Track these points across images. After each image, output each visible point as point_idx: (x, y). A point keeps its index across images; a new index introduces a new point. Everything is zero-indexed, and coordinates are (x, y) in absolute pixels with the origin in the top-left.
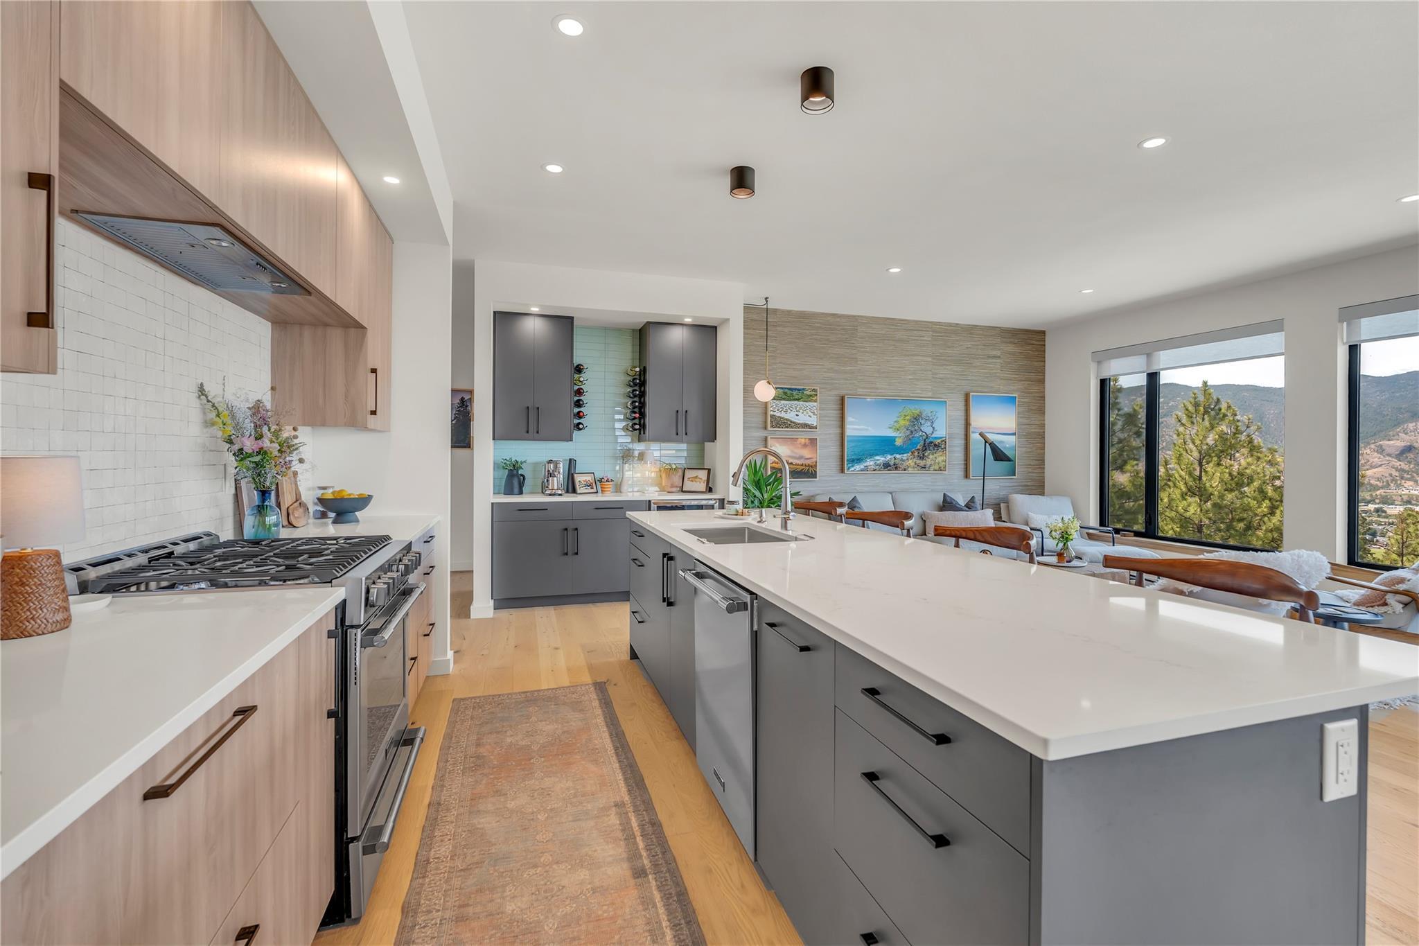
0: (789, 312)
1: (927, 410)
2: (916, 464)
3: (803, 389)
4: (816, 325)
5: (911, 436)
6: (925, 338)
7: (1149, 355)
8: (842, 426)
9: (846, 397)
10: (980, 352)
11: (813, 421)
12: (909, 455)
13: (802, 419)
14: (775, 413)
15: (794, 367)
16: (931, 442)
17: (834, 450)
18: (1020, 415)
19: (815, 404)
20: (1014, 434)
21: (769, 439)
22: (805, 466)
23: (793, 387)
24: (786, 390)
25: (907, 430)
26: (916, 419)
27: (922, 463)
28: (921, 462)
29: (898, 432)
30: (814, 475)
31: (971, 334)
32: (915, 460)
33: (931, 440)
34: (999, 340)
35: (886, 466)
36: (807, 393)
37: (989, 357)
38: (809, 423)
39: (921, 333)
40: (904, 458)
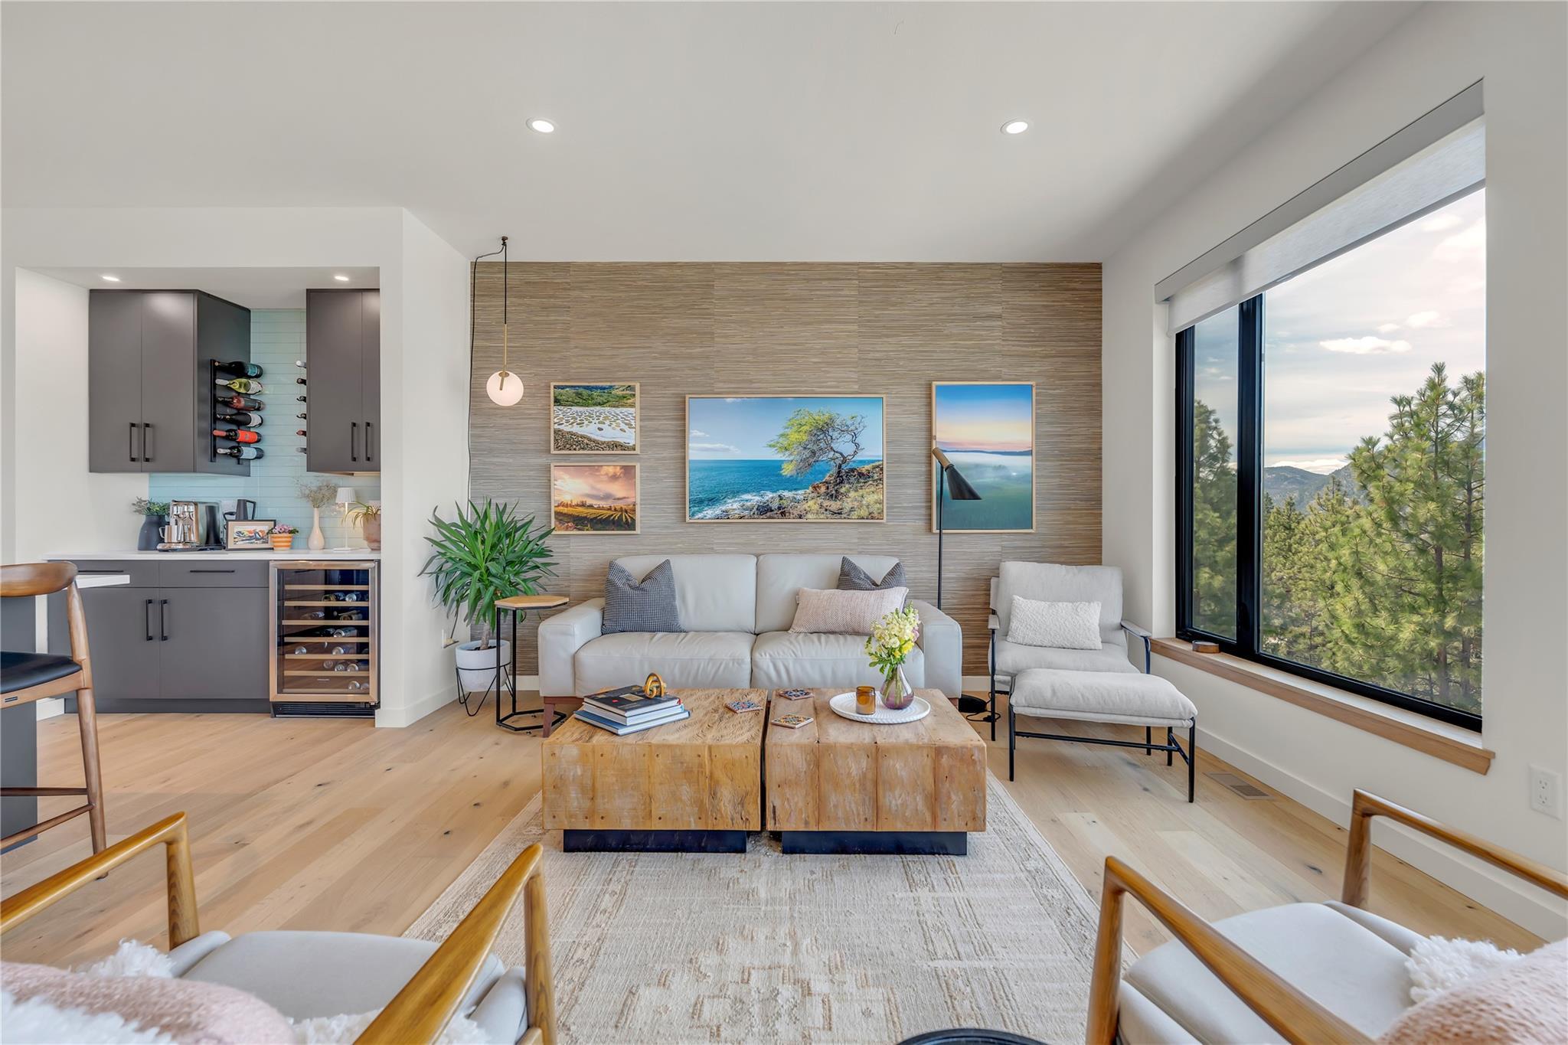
0: (591, 267)
1: (843, 413)
2: (821, 506)
3: (611, 387)
4: (640, 283)
5: (811, 460)
6: (846, 292)
7: (1236, 264)
8: (683, 446)
9: (687, 396)
10: (957, 310)
11: (630, 437)
12: (808, 491)
13: (609, 434)
14: (561, 427)
15: (602, 353)
16: (853, 470)
17: (668, 484)
18: (1039, 420)
19: (632, 410)
20: (1029, 453)
21: (552, 466)
22: (615, 510)
23: (592, 384)
24: (580, 390)
25: (805, 448)
26: (823, 430)
27: (834, 505)
28: (832, 503)
29: (787, 453)
30: (630, 525)
31: (940, 279)
32: (819, 501)
33: (853, 465)
34: (999, 286)
35: (764, 510)
36: (619, 393)
37: (977, 317)
38: (622, 441)
39: (836, 284)
40: (798, 497)
